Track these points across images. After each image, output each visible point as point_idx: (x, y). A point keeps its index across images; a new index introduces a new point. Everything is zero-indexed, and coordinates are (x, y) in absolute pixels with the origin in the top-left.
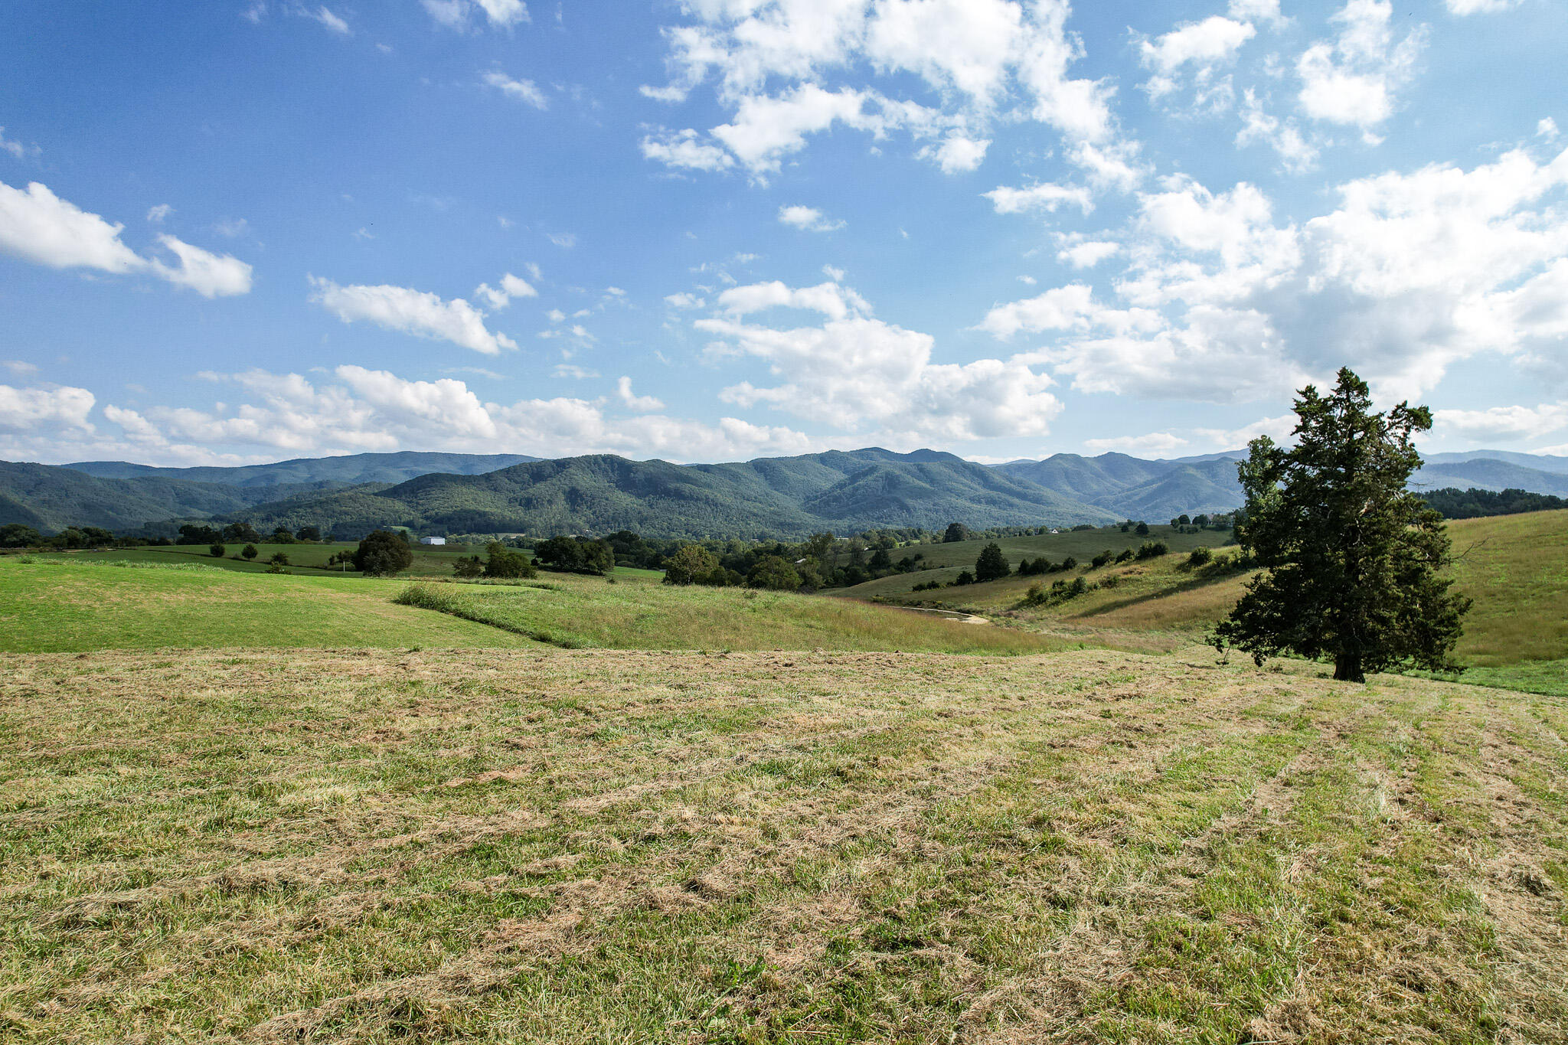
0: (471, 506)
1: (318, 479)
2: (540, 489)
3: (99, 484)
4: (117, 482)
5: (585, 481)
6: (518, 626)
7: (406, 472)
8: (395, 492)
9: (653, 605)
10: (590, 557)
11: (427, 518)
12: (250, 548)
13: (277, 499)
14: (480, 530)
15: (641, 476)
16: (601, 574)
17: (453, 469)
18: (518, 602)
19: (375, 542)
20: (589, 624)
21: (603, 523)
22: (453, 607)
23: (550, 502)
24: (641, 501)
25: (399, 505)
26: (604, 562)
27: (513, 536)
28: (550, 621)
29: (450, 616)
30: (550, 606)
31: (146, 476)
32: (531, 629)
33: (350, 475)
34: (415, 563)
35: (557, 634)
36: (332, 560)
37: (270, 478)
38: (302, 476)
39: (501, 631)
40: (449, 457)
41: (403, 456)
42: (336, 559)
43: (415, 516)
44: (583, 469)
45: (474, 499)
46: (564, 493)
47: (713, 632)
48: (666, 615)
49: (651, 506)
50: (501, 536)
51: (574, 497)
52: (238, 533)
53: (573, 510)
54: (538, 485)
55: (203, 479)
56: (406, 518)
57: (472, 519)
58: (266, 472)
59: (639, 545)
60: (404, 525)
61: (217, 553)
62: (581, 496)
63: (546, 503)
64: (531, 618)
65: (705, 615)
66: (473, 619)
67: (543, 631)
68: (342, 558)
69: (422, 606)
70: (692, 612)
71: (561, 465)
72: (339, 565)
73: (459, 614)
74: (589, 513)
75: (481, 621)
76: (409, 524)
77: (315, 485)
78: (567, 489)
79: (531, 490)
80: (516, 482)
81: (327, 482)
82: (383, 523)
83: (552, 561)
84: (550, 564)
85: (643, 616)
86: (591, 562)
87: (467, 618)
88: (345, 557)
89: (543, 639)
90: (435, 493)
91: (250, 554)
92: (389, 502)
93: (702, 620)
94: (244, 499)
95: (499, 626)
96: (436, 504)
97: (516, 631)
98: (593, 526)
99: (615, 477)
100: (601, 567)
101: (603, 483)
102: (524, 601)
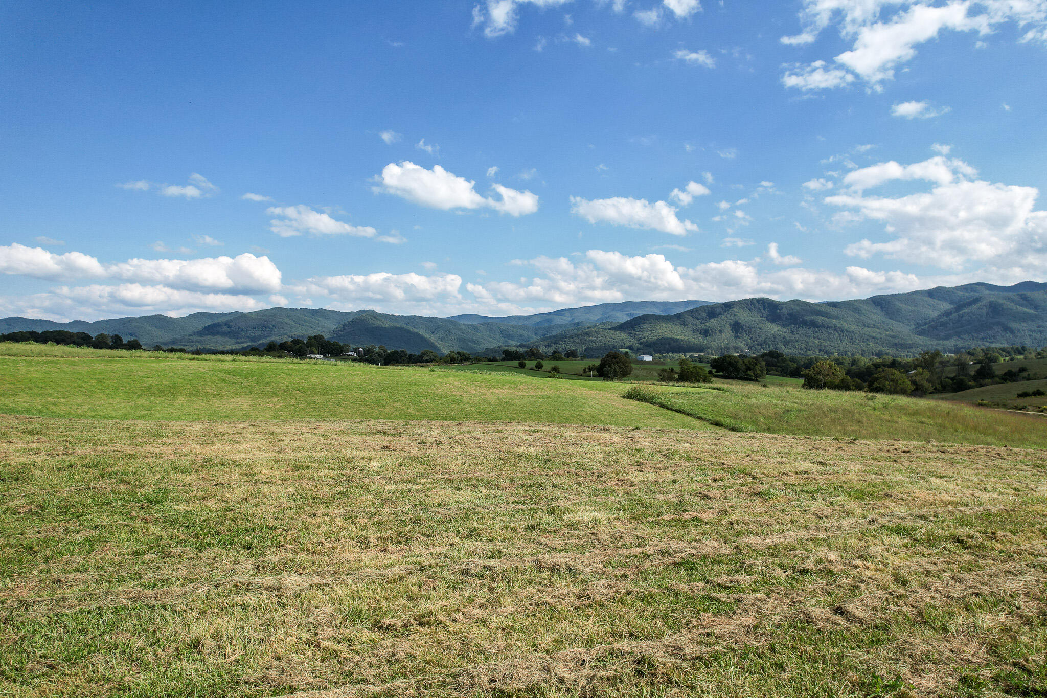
0: (669, 335)
1: (576, 321)
2: (713, 323)
3: (464, 327)
4: (472, 325)
5: (744, 317)
6: (701, 415)
7: (628, 315)
8: (621, 327)
9: (796, 403)
10: (749, 369)
11: (641, 344)
12: (539, 363)
13: (554, 334)
14: (674, 351)
15: (785, 311)
16: (757, 381)
17: (658, 312)
18: (701, 399)
19: (610, 359)
20: (749, 415)
21: (758, 345)
22: (659, 401)
23: (720, 331)
24: (785, 330)
25: (624, 336)
26: (759, 372)
27: (696, 355)
28: (722, 412)
29: (657, 407)
30: (722, 402)
31: (487, 323)
32: (710, 417)
33: (595, 317)
34: (634, 372)
35: (727, 421)
36: (585, 370)
37: (549, 321)
38: (567, 319)
39: (690, 418)
40: (654, 304)
41: (626, 304)
42: (587, 370)
43: (634, 342)
44: (743, 309)
45: (670, 331)
46: (730, 325)
47: (841, 424)
48: (805, 410)
49: (792, 333)
50: (688, 355)
51: (737, 328)
52: (533, 354)
53: (737, 337)
54: (712, 320)
55: (514, 323)
56: (628, 344)
57: (669, 344)
58: (547, 318)
59: (784, 361)
60: (627, 348)
61: (522, 366)
62: (742, 327)
63: (718, 332)
64: (709, 409)
65: (835, 411)
66: (671, 409)
67: (718, 419)
68: (590, 369)
69: (639, 400)
70: (825, 409)
71: (728, 306)
72: (589, 373)
73: (662, 406)
74: (747, 338)
75: (677, 411)
76: (630, 347)
77: (574, 324)
78: (732, 323)
79: (707, 324)
80: (698, 319)
81: (582, 322)
82: (614, 347)
83: (722, 371)
84: (721, 374)
85: (788, 411)
86: (749, 373)
87: (667, 408)
88: (592, 368)
89: (718, 424)
90: (646, 326)
91: (539, 366)
92: (618, 333)
93: (833, 415)
94: (536, 334)
95: (688, 414)
96: (646, 334)
97: (700, 418)
98: (750, 348)
99: (766, 313)
100: (757, 376)
101: (757, 318)
102: (704, 398)
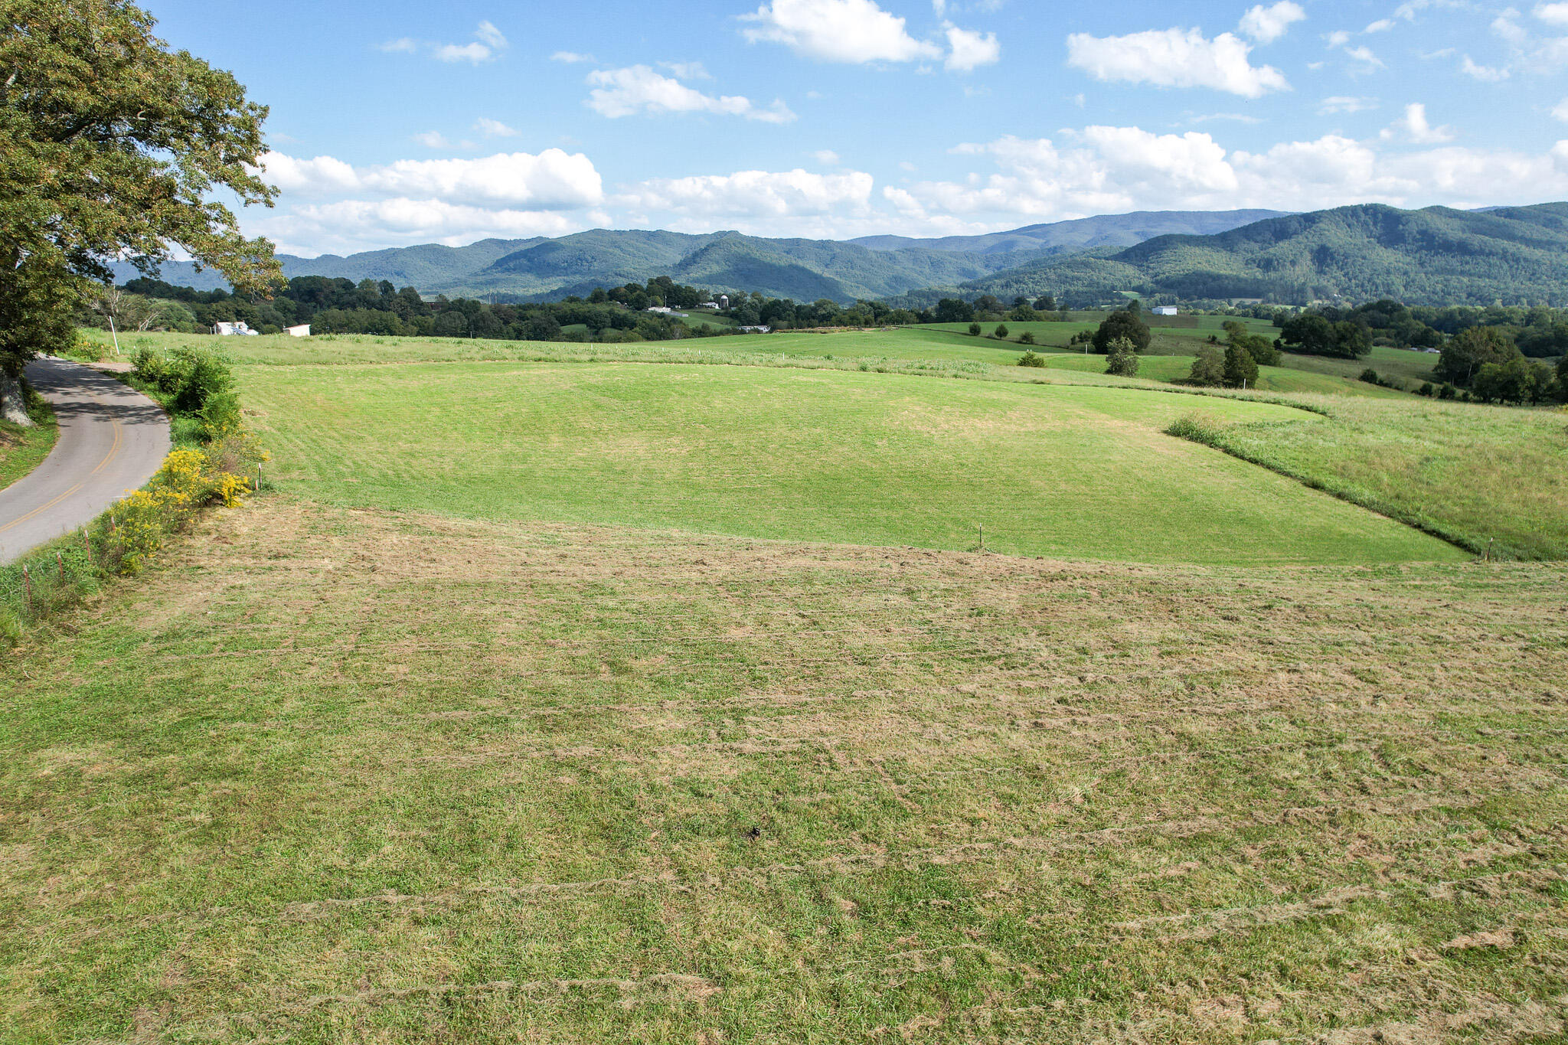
0: (1205, 267)
2: (1283, 248)
5: (1337, 237)
7: (1137, 233)
8: (1126, 256)
10: (1343, 338)
11: (1157, 282)
12: (1002, 327)
13: (1014, 267)
14: (1215, 294)
15: (1413, 228)
17: (1190, 230)
18: (1286, 436)
19: (1115, 324)
21: (1357, 286)
22: (1222, 443)
23: (1293, 263)
24: (1408, 259)
25: (1129, 270)
26: (1359, 344)
27: (1248, 301)
28: (1321, 464)
30: (1321, 442)
31: (911, 249)
32: (1301, 473)
33: (1082, 239)
35: (1331, 481)
36: (1073, 339)
37: (1010, 244)
38: (1036, 243)
39: (1271, 474)
42: (1077, 339)
43: (1146, 280)
44: (1337, 224)
45: (1208, 262)
46: (1311, 251)
49: (1422, 264)
51: (1323, 256)
53: (1321, 272)
54: (1281, 244)
55: (952, 248)
56: (1136, 283)
57: (1205, 284)
58: (1005, 242)
60: (1134, 289)
61: (975, 331)
62: (1332, 254)
63: (1288, 264)
64: (1301, 458)
66: (1242, 458)
68: (1083, 338)
69: (1191, 439)
71: (1309, 220)
72: (1080, 345)
73: (1227, 450)
74: (1339, 274)
75: (1251, 461)
76: (1139, 289)
77: (1049, 250)
78: (1315, 247)
79: (1272, 250)
80: (1256, 242)
81: (1061, 247)
82: (1113, 288)
83: (1297, 341)
84: (1295, 345)
87: (1236, 456)
89: (1316, 486)
90: (1167, 254)
91: (1002, 333)
92: (1120, 265)
94: (987, 266)
95: (1269, 467)
96: (1167, 267)
97: (1287, 474)
100: (1355, 350)
101: (1360, 238)
102: (1293, 435)
